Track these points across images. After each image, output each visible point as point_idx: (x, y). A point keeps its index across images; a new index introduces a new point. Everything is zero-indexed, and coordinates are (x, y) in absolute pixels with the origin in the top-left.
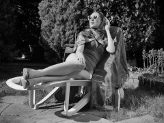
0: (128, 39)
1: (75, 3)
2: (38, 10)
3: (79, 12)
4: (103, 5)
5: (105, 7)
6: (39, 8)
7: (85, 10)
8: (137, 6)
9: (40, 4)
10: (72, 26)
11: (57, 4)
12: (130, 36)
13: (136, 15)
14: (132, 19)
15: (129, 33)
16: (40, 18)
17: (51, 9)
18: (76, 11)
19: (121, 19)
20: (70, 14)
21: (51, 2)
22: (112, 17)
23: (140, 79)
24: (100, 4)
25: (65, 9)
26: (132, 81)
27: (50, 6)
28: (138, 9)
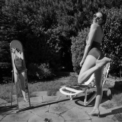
0: (113, 64)
5: (102, 49)
9: (72, 46)
11: (79, 46)
13: (117, 54)
14: (115, 55)
16: (72, 52)
17: (77, 49)
27: (76, 47)
28: (118, 51)
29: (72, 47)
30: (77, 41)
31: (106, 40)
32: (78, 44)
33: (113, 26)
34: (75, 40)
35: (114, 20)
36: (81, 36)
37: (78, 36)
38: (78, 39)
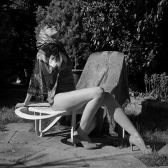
0: (129, 63)
1: (73, 26)
3: (77, 36)
4: (103, 28)
5: (105, 31)
7: (84, 34)
8: (138, 30)
9: (36, 28)
10: (70, 50)
12: (131, 61)
13: (138, 39)
14: (133, 43)
15: (130, 57)
18: (74, 35)
19: (122, 43)
20: (68, 38)
22: (113, 42)
23: (143, 104)
24: (100, 28)
25: (64, 33)
26: (134, 106)
28: (140, 33)
29: (39, 29)
30: (48, 16)
31: (114, 8)
34: (45, 14)
36: (58, 3)
37: (51, 4)
38: (51, 12)
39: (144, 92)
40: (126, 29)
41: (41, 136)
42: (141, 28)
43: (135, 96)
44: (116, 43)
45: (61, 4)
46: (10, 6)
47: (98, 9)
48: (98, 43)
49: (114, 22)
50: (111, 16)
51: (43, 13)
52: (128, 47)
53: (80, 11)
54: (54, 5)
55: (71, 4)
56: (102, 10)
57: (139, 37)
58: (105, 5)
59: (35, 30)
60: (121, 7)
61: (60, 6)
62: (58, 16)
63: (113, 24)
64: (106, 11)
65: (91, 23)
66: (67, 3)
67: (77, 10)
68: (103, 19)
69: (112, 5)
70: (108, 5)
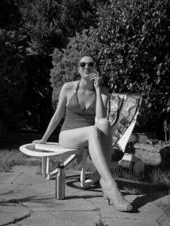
2: (50, 77)
4: (121, 71)
5: (123, 74)
6: (51, 74)
8: (158, 73)
9: (52, 71)
11: (71, 70)
12: (150, 105)
13: (157, 83)
14: (153, 86)
15: (149, 101)
16: (52, 85)
17: (64, 76)
19: (141, 86)
21: (64, 68)
22: (131, 85)
23: (162, 152)
24: (118, 71)
26: (152, 154)
27: (63, 73)
28: (160, 76)
29: (54, 72)
30: (64, 59)
31: (133, 49)
32: (68, 64)
33: (148, 17)
34: (61, 57)
35: (152, 6)
36: (76, 46)
37: (68, 46)
38: (68, 54)
39: (164, 140)
40: (145, 72)
41: (48, 178)
42: (161, 72)
43: (154, 144)
44: (134, 87)
45: (78, 46)
46: (27, 49)
47: (116, 50)
48: (116, 87)
49: (132, 64)
50: (129, 58)
51: (59, 55)
52: (147, 91)
53: (97, 54)
54: (71, 47)
55: (89, 47)
56: (121, 52)
57: (159, 80)
58: (123, 46)
59: (50, 72)
60: (140, 48)
61: (77, 49)
62: (74, 58)
63: (131, 67)
64: (124, 53)
65: (109, 65)
66: (84, 45)
67: (95, 53)
68: (121, 61)
69: (131, 46)
70: (127, 46)
